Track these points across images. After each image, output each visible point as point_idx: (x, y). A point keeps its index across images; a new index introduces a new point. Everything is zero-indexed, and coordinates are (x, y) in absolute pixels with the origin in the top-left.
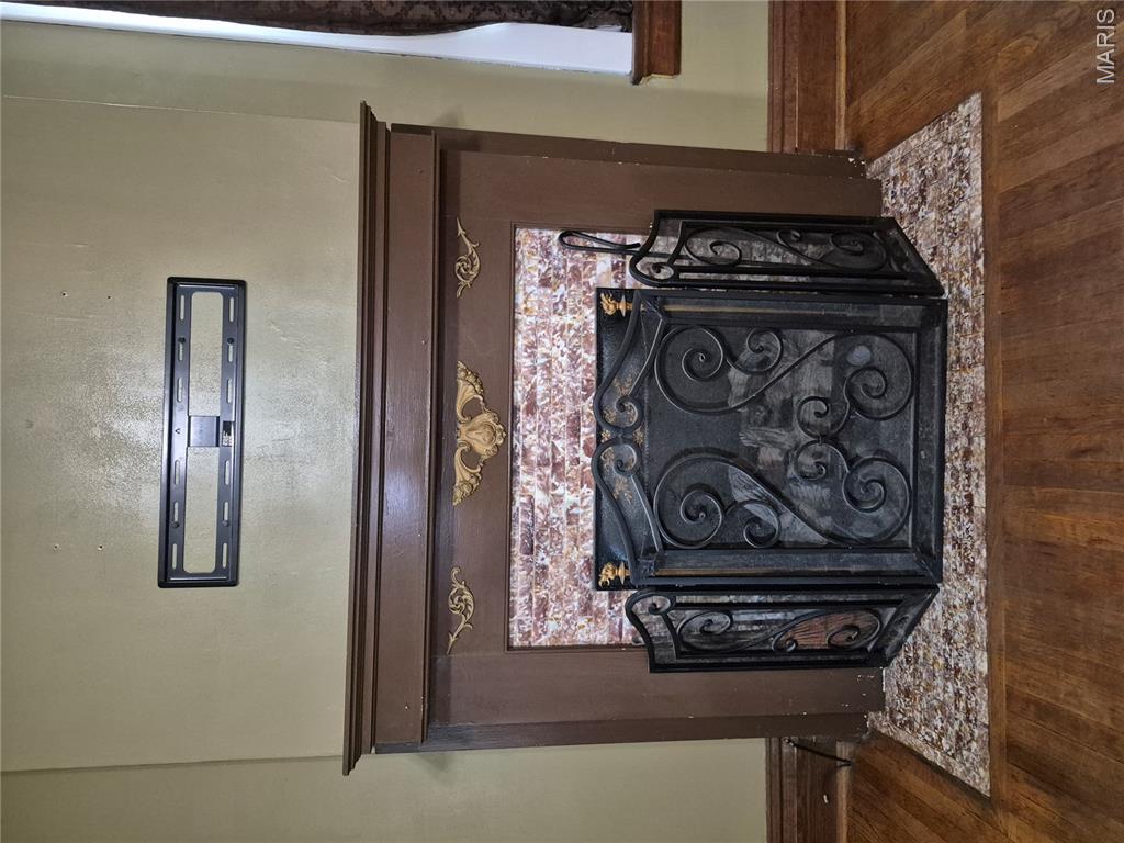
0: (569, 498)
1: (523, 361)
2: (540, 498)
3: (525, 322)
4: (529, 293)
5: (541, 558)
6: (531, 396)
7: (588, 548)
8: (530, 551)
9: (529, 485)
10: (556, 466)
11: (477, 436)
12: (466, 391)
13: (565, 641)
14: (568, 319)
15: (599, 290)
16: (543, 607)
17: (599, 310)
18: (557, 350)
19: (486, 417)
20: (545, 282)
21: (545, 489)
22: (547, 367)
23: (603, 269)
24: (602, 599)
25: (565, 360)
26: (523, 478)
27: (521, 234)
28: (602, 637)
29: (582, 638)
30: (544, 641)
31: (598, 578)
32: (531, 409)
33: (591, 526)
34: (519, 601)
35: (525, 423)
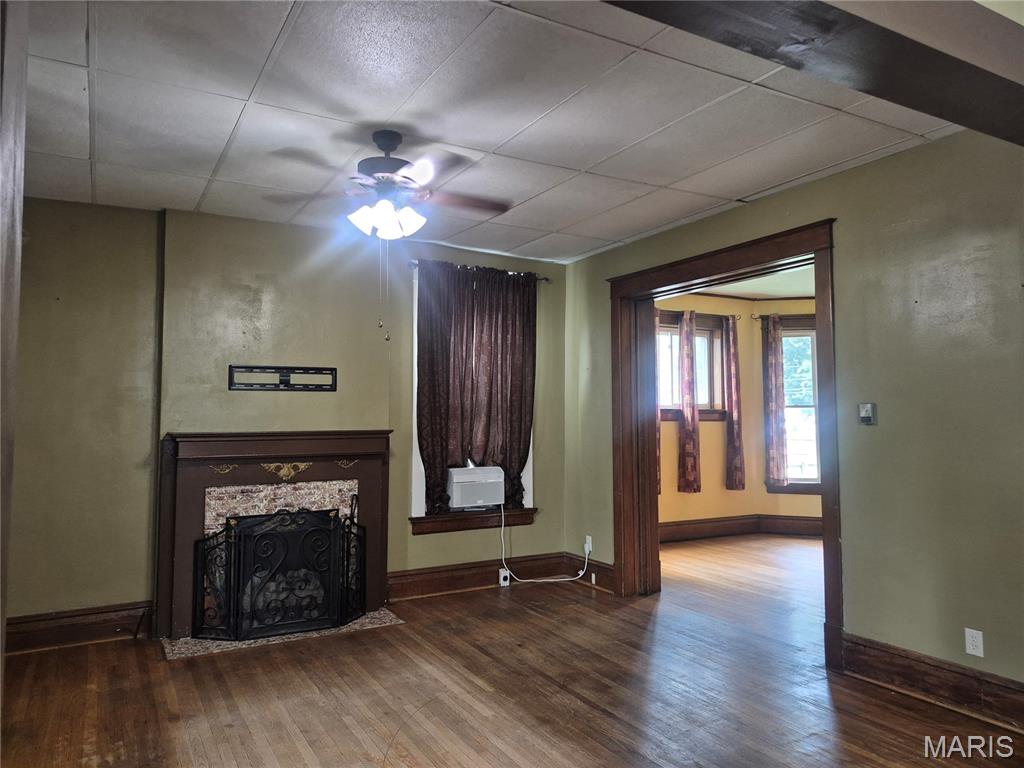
0: (262, 505)
1: (312, 484)
2: (262, 494)
3: (326, 485)
4: (336, 485)
5: (239, 497)
6: (300, 489)
7: (243, 514)
8: (242, 492)
9: (267, 490)
10: (274, 500)
11: (286, 470)
12: (302, 466)
13: (207, 508)
14: (328, 500)
15: (338, 510)
16: (220, 499)
17: (330, 511)
18: (316, 497)
19: (293, 473)
20: (340, 490)
21: (265, 496)
22: (310, 494)
23: (345, 511)
24: (222, 521)
25: (313, 500)
26: (270, 488)
27: (356, 481)
28: (207, 522)
29: (207, 514)
30: (207, 500)
31: (232, 518)
32: (295, 489)
33: (251, 514)
34: (223, 490)
35: (290, 487)
